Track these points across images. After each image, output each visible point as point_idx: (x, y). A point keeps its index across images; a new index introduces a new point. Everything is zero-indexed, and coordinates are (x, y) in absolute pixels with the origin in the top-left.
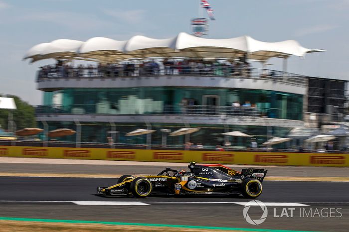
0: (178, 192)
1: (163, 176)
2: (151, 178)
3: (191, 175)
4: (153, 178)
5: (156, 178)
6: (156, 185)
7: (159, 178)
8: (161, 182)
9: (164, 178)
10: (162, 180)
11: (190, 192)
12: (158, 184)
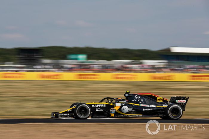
0: (113, 115)
1: (102, 103)
2: (93, 104)
3: (125, 102)
4: (95, 104)
5: (97, 104)
6: (97, 110)
7: (99, 104)
8: (101, 107)
9: (103, 104)
10: (102, 106)
11: (124, 115)
12: (98, 109)
